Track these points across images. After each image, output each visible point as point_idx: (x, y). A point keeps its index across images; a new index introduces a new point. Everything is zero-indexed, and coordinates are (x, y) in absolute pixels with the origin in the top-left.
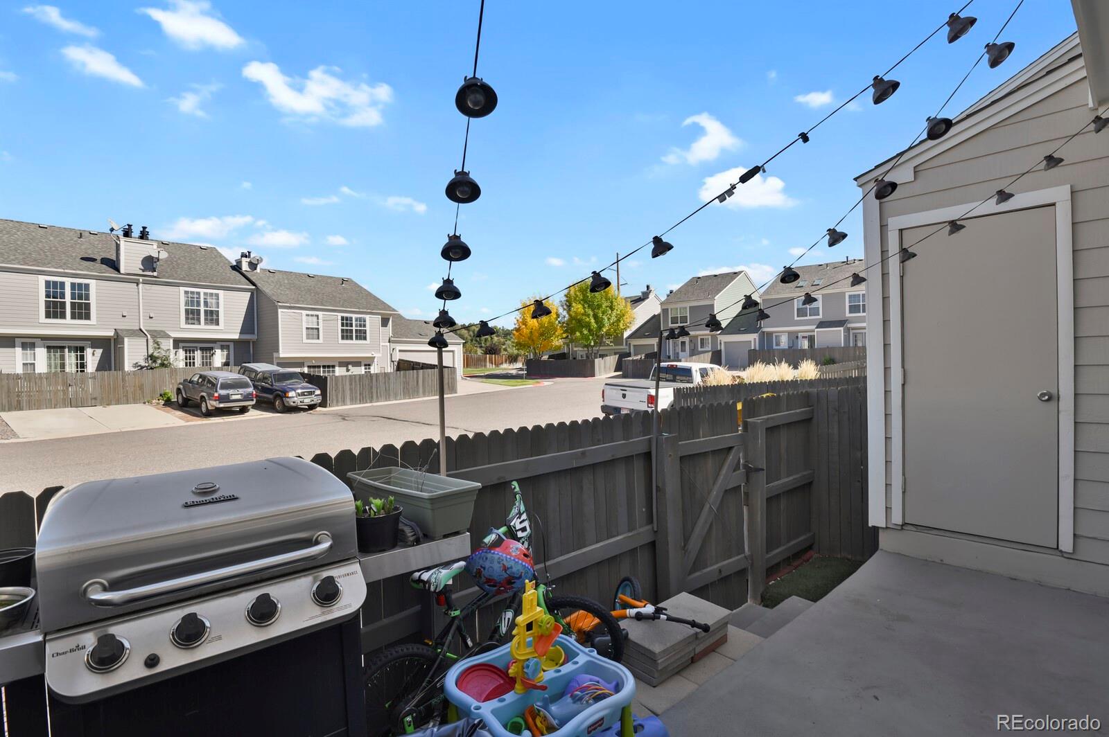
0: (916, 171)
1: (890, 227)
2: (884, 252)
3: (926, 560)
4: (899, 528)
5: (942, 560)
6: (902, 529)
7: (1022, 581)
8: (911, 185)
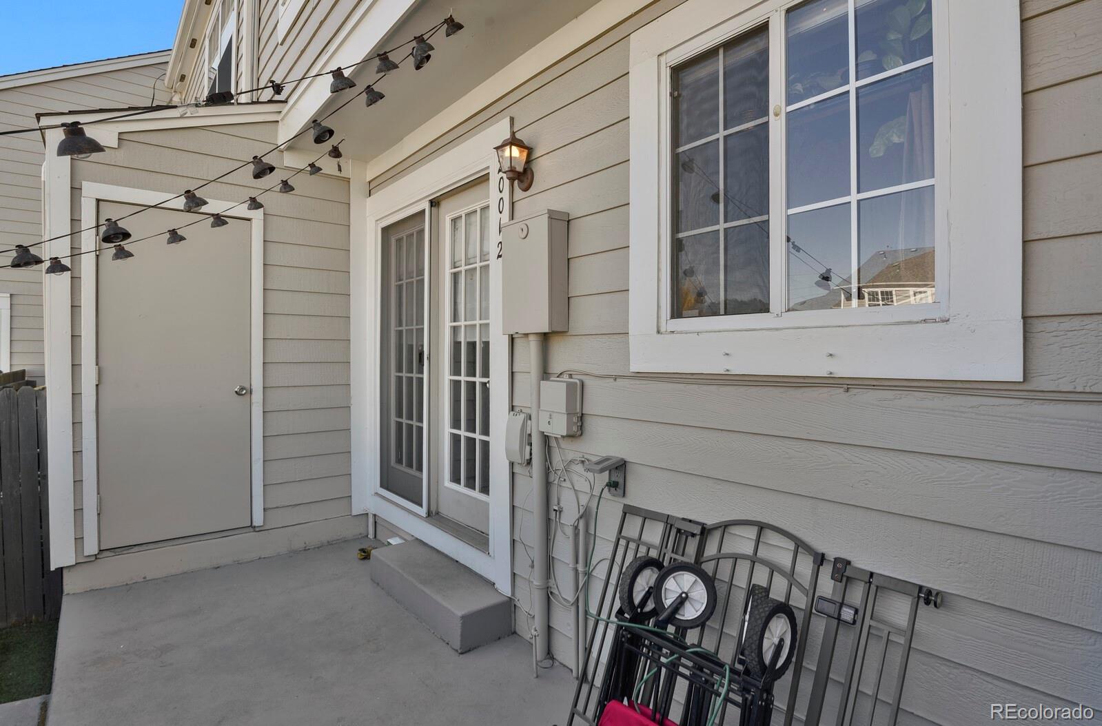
0: (121, 137)
1: (84, 192)
2: (75, 221)
3: (127, 584)
4: (93, 559)
5: (145, 578)
6: (96, 558)
7: (225, 566)
8: (114, 150)
